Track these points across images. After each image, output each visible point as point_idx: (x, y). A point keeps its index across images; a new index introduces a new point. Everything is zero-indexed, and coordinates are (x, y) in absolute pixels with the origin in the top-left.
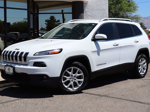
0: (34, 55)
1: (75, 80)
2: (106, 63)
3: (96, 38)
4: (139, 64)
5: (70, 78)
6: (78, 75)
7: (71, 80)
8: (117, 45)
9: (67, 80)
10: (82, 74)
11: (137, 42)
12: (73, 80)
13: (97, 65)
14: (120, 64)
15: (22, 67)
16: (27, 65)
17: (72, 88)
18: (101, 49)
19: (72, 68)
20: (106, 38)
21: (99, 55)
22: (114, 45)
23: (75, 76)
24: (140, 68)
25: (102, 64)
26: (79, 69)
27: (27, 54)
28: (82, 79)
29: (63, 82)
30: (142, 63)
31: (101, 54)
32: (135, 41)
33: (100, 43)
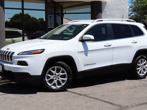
0: (18, 55)
1: (59, 78)
2: (95, 64)
3: (84, 39)
4: (138, 65)
5: (54, 77)
6: (61, 74)
7: (55, 78)
8: (109, 46)
9: (51, 78)
10: (66, 73)
11: (136, 43)
12: (57, 79)
13: (84, 65)
14: (113, 64)
15: (9, 65)
16: (12, 64)
17: (56, 86)
18: (89, 50)
19: (56, 67)
20: (94, 39)
21: (86, 55)
22: (105, 46)
23: (58, 75)
24: (139, 69)
25: (90, 64)
26: (62, 69)
27: (13, 53)
28: (66, 78)
29: (46, 80)
30: (142, 64)
31: (89, 54)
32: (133, 42)
33: (88, 43)
